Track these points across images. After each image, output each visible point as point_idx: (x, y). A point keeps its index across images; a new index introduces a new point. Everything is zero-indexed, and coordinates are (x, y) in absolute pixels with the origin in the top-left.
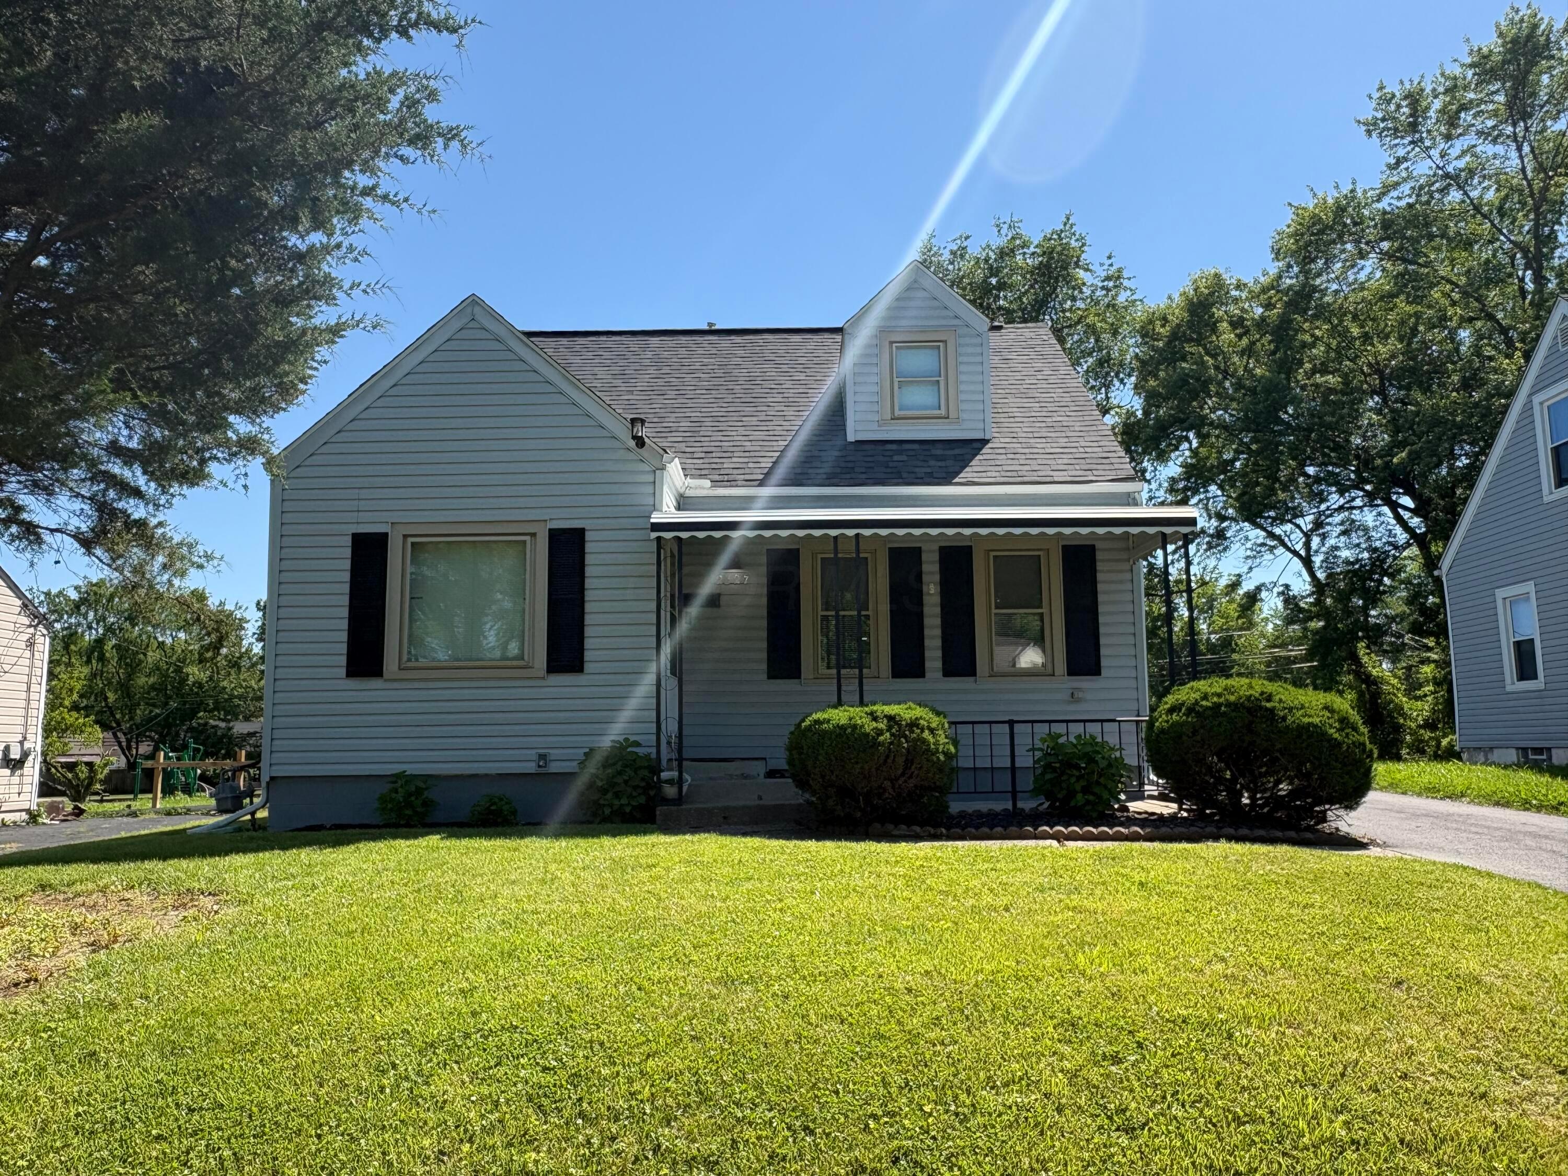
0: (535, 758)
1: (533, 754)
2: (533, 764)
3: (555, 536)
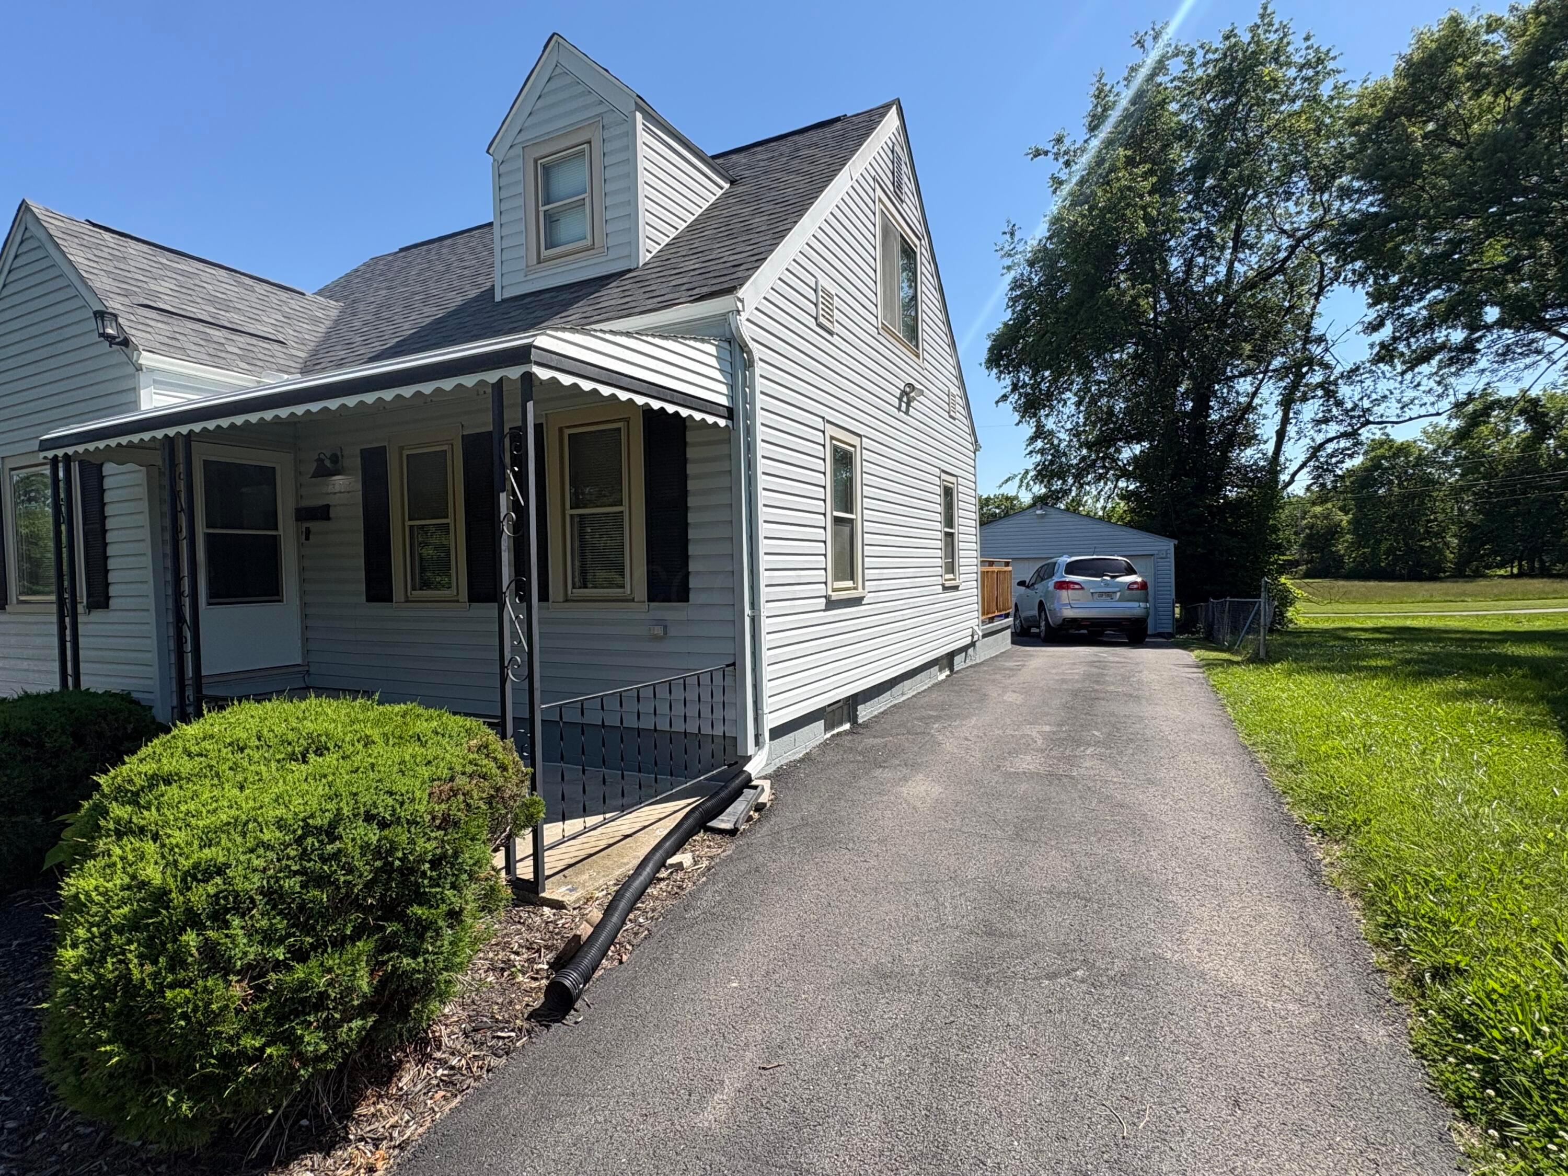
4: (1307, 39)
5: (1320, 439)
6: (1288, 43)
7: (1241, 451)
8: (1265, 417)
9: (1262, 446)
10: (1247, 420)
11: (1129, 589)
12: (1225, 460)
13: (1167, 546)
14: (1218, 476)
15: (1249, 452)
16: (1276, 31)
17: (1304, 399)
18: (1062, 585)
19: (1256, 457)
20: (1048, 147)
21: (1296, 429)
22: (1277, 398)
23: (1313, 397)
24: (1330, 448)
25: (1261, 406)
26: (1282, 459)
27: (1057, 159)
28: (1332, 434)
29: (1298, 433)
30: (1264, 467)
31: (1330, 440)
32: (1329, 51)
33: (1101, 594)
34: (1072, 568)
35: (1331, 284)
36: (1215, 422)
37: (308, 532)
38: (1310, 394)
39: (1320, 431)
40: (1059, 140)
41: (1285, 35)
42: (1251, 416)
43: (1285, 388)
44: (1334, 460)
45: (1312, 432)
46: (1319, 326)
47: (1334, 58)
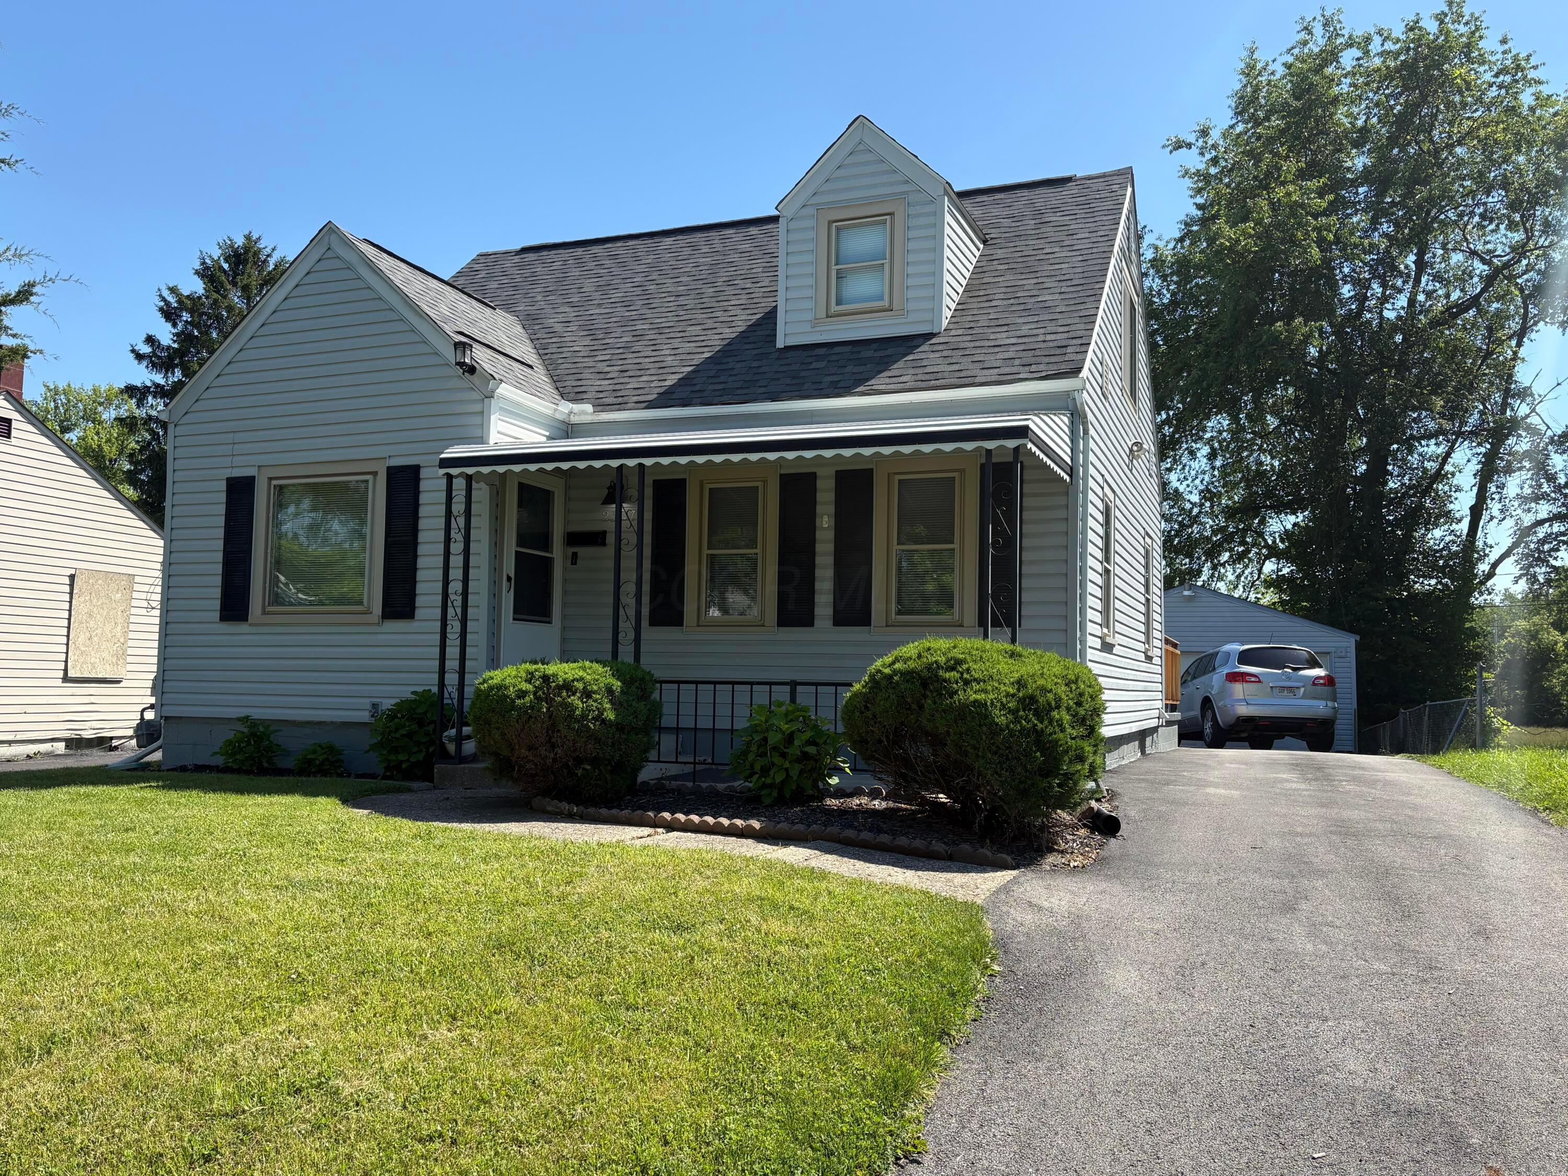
0: (369, 707)
1: (367, 703)
2: (367, 714)
3: (394, 474)
4: (1504, 41)
5: (1528, 520)
6: (1481, 37)
7: (1428, 530)
8: (1458, 489)
9: (1454, 526)
10: (1437, 491)
11: (1314, 684)
12: (1407, 543)
13: (1346, 643)
14: (1399, 561)
15: (1437, 533)
16: (1467, 23)
17: (1509, 471)
18: (1234, 677)
19: (1448, 539)
20: (1191, 138)
21: (1500, 506)
22: (1474, 466)
23: (1520, 469)
24: (1542, 532)
25: (1453, 474)
26: (1480, 544)
27: (1202, 154)
28: (1543, 515)
29: (1502, 511)
30: (1456, 553)
31: (1540, 523)
32: (1529, 56)
33: (1283, 688)
34: (1246, 657)
35: (1535, 324)
36: (1396, 491)
37: (575, 555)
38: (1516, 465)
39: (1529, 510)
40: (1204, 133)
41: (1477, 29)
42: (1440, 486)
43: (1485, 455)
44: (1546, 547)
45: (1519, 511)
46: (1523, 375)
47: (1535, 67)
